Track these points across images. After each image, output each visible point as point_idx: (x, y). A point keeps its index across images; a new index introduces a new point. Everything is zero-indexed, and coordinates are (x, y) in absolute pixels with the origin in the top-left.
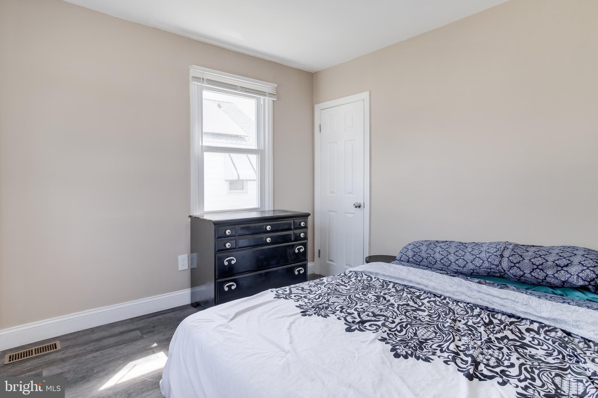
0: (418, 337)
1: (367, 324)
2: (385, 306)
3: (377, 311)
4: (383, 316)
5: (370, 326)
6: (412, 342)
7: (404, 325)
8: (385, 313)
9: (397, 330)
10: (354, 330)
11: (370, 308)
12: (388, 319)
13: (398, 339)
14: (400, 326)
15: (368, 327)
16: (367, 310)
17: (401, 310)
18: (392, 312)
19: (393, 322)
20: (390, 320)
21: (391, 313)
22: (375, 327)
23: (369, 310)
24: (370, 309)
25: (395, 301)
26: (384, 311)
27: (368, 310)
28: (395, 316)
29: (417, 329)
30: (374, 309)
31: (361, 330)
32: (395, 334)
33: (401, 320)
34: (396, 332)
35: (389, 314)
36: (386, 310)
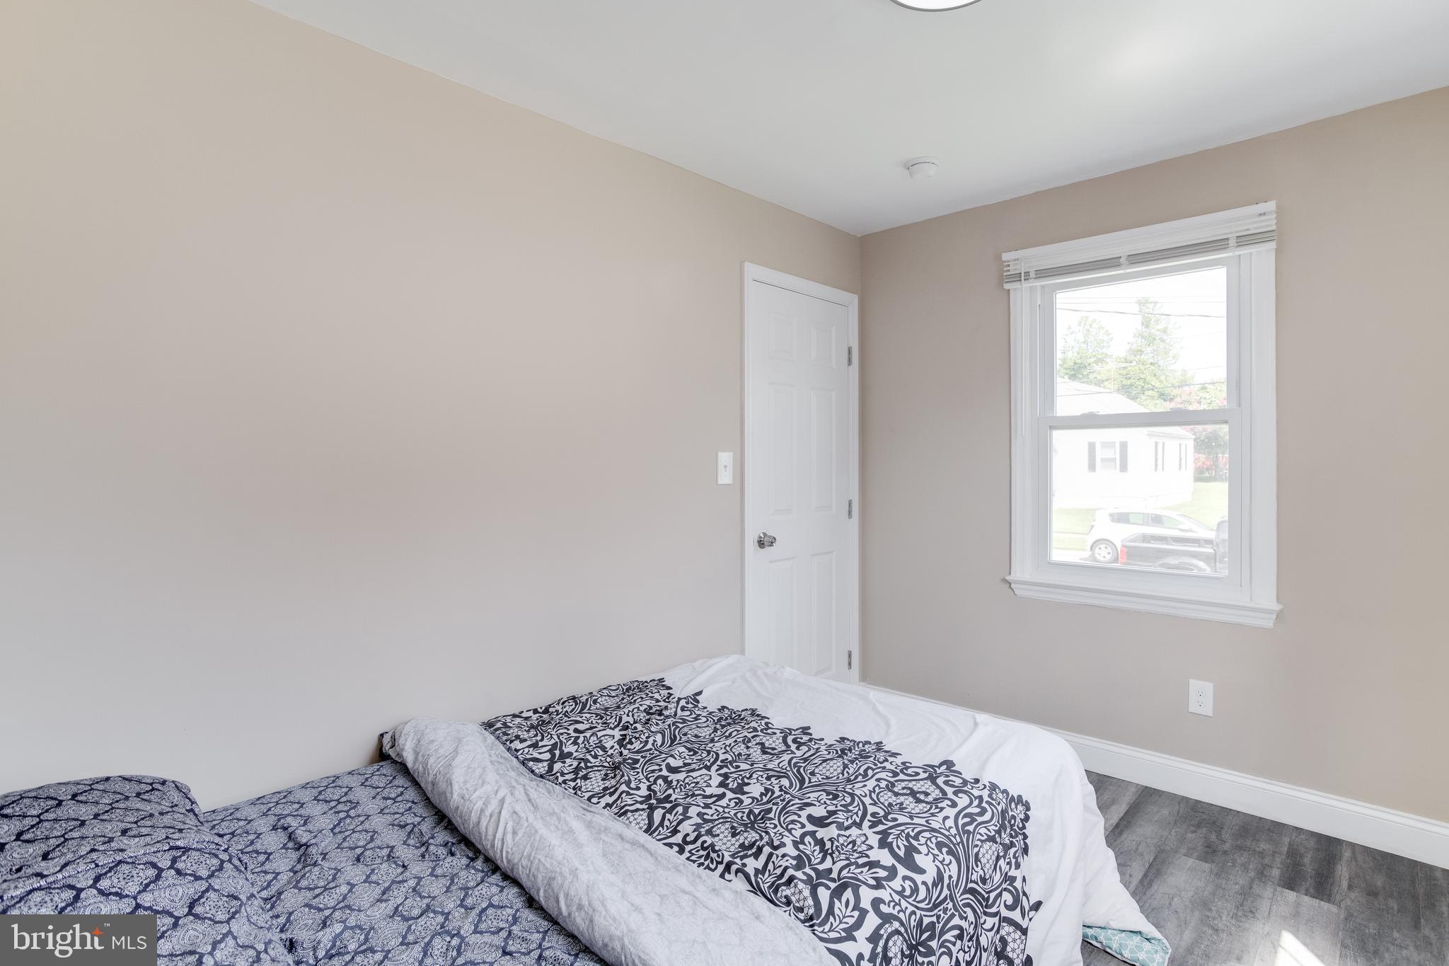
0: (843, 763)
1: (923, 775)
2: (895, 820)
3: (909, 805)
4: (896, 794)
5: (917, 774)
6: (853, 756)
7: (860, 777)
8: (894, 801)
9: (873, 770)
10: (941, 765)
11: (926, 812)
12: (887, 786)
13: (871, 759)
14: (868, 776)
15: (920, 771)
16: (931, 807)
17: (859, 809)
18: (880, 802)
19: (878, 780)
20: (883, 784)
21: (882, 800)
22: (910, 771)
23: (926, 807)
24: (925, 810)
25: (867, 839)
26: (896, 805)
27: (929, 806)
28: (874, 792)
29: (841, 776)
30: (917, 810)
31: (932, 766)
32: (875, 765)
33: (865, 786)
34: (874, 767)
35: (887, 797)
36: (892, 809)
